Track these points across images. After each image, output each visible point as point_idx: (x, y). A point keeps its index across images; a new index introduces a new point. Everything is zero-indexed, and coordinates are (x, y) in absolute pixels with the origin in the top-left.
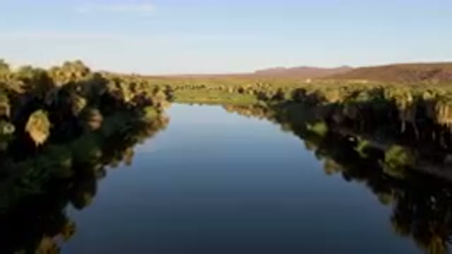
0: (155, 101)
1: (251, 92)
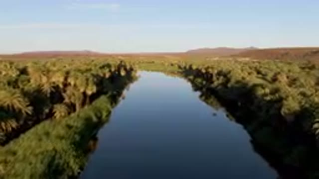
0: (134, 69)
1: (176, 66)
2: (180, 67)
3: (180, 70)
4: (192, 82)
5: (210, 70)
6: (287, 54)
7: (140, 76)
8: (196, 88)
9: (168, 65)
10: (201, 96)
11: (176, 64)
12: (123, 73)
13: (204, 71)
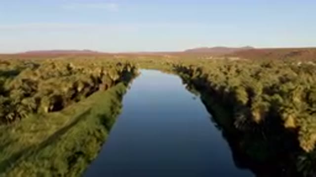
0: (136, 67)
2: (174, 66)
3: (174, 68)
4: (182, 77)
5: (192, 68)
6: (271, 53)
7: (140, 73)
8: (185, 81)
9: (164, 64)
10: (187, 87)
11: (171, 63)
12: (129, 70)
13: (188, 68)
